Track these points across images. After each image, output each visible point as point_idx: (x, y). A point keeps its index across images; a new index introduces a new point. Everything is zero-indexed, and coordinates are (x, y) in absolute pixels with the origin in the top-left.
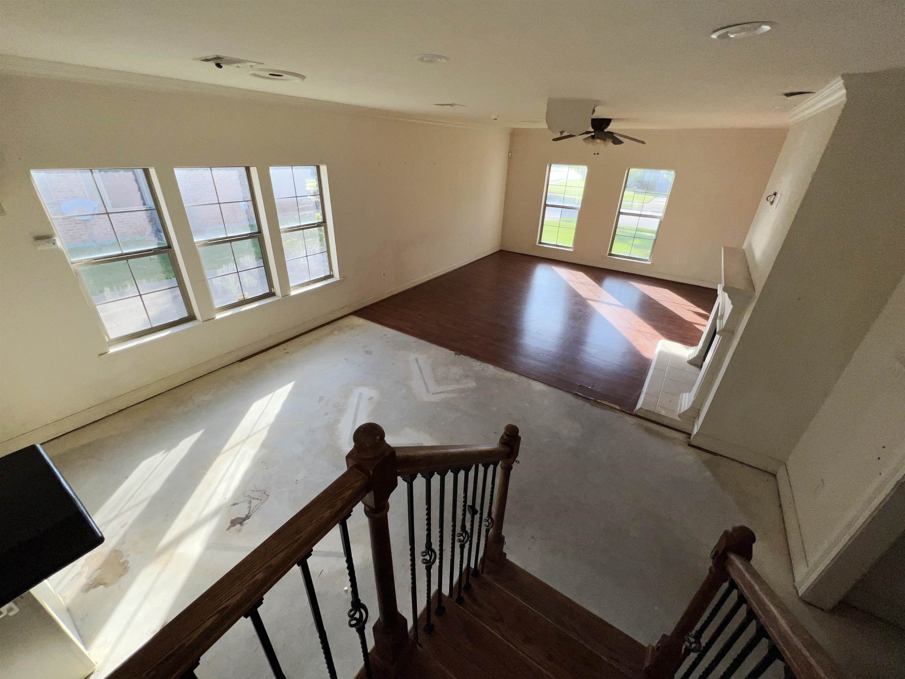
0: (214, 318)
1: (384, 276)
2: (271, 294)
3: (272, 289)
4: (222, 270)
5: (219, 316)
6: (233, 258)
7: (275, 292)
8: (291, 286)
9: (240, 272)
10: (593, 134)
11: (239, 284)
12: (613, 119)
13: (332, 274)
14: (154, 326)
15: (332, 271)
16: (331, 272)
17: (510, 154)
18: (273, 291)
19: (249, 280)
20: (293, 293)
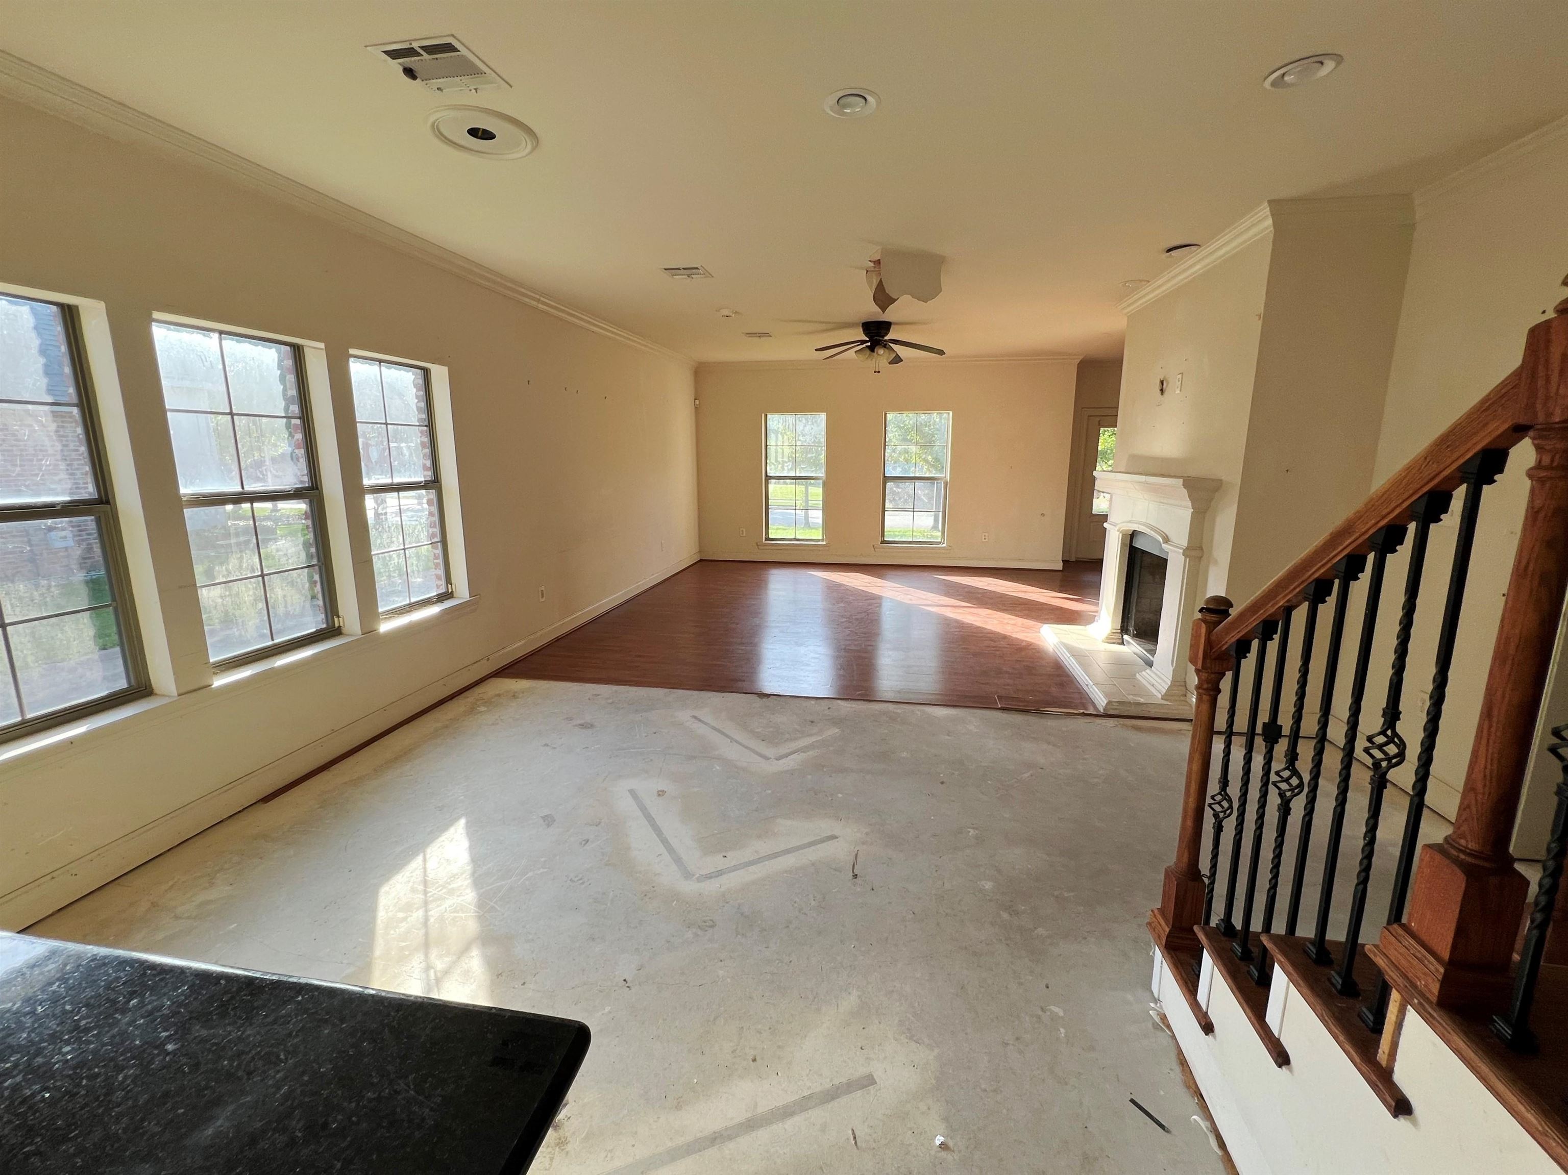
0: (210, 686)
1: (543, 597)
2: (331, 632)
3: (336, 619)
4: (227, 570)
5: (219, 682)
6: (255, 541)
7: (341, 625)
8: (380, 610)
9: (270, 574)
10: (869, 344)
11: (261, 605)
12: (896, 324)
13: (450, 591)
14: (29, 716)
15: (451, 584)
16: (450, 586)
17: (697, 402)
18: (337, 625)
19: (284, 596)
20: (385, 627)
